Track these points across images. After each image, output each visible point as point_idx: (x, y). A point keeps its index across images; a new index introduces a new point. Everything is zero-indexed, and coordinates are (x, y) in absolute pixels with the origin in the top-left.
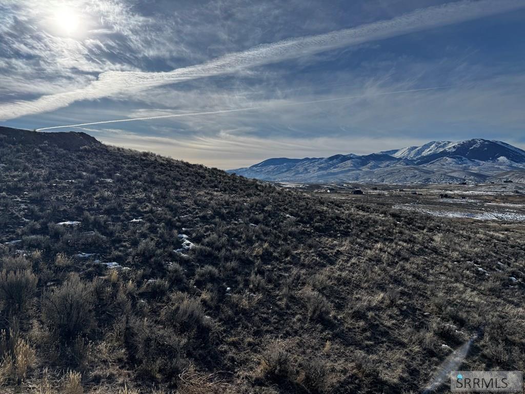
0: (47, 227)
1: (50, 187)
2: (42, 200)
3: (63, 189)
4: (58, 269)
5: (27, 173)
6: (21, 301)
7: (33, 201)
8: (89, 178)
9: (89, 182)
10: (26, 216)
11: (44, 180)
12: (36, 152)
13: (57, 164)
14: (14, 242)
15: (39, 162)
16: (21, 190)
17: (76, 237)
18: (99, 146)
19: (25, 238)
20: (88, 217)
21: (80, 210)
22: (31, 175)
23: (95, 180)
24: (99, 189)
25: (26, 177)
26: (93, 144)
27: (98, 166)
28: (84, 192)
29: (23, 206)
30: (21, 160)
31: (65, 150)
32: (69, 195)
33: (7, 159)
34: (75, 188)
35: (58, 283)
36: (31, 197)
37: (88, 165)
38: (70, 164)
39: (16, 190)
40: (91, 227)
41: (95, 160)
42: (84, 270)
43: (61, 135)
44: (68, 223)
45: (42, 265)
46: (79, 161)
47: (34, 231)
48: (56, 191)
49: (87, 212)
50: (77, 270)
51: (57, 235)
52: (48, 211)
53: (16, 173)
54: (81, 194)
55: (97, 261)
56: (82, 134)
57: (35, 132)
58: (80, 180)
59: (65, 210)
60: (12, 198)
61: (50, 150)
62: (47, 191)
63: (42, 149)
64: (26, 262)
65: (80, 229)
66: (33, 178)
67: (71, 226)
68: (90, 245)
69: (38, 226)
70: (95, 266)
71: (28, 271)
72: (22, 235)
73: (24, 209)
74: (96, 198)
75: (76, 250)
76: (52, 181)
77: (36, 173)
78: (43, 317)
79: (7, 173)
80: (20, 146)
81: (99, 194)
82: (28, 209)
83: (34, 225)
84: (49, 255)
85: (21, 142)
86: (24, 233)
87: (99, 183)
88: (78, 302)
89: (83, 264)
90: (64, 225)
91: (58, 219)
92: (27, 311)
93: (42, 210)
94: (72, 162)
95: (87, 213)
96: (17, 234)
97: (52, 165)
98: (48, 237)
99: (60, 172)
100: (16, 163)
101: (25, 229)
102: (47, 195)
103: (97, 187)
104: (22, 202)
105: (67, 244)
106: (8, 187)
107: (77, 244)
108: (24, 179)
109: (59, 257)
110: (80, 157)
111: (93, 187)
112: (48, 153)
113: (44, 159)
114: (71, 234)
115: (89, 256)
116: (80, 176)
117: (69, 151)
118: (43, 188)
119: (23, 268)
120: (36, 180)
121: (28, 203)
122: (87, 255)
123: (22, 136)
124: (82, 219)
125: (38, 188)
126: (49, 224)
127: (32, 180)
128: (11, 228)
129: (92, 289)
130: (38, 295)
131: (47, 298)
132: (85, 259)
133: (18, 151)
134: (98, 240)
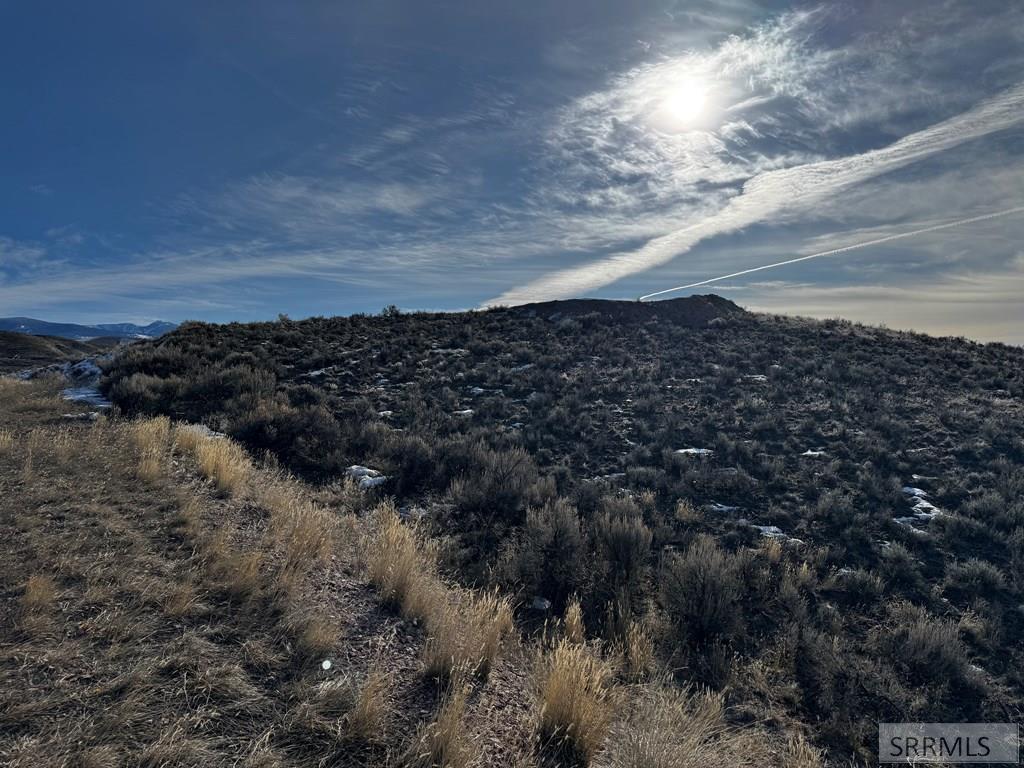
0: (661, 456)
1: (663, 390)
2: (652, 411)
3: (683, 394)
4: (680, 526)
5: (630, 369)
6: (629, 566)
7: (640, 413)
8: (724, 375)
9: (726, 381)
10: (630, 436)
11: (654, 380)
12: (641, 335)
13: (673, 353)
14: (615, 475)
15: (646, 351)
16: (622, 395)
17: (706, 476)
18: (741, 315)
19: (630, 469)
20: (724, 441)
21: (711, 429)
22: (635, 373)
23: (734, 377)
24: (743, 393)
25: (628, 375)
26: (730, 313)
27: (741, 352)
28: (718, 399)
29: (626, 421)
30: (620, 350)
31: (684, 327)
32: (693, 404)
33: (602, 349)
34: (702, 392)
35: (681, 547)
36: (636, 406)
37: (723, 352)
38: (692, 352)
39: (615, 396)
40: (730, 459)
41: (734, 341)
42: (721, 533)
43: (677, 303)
44: (692, 451)
45: (656, 515)
46: (708, 345)
47: (641, 461)
48: (672, 398)
49: (723, 434)
50: (708, 530)
51: (676, 470)
52: (661, 430)
53: (614, 370)
54: (711, 402)
55: (743, 522)
56: (712, 298)
57: (639, 302)
58: (709, 378)
59: (686, 430)
60: (611, 409)
61: (660, 330)
62: (659, 397)
63: (651, 330)
64: (634, 507)
65: (713, 462)
66: (637, 377)
67: (698, 456)
68: (730, 491)
69: (648, 454)
70: (739, 528)
71: (639, 522)
72: (626, 466)
73: (628, 426)
74: (738, 410)
75: (706, 497)
76: (667, 381)
77: (641, 369)
78: (662, 598)
79: (604, 371)
80: (618, 328)
81: (743, 404)
82: (633, 425)
83: (642, 451)
84: (666, 500)
85: (619, 321)
86: (629, 463)
87: (742, 383)
88: (714, 584)
89: (719, 524)
90: (687, 454)
91: (677, 444)
92: (639, 582)
93: (652, 428)
94: (695, 348)
95: (722, 436)
96: (620, 464)
97: (665, 354)
98: (663, 471)
99: (677, 365)
100: (616, 353)
101: (630, 456)
102: (660, 405)
103: (739, 390)
104: (625, 415)
105: (693, 485)
106: (605, 390)
107: (708, 488)
108: (624, 380)
109: (681, 505)
110: (708, 339)
111: (731, 390)
112: (658, 335)
113: (653, 346)
114: (697, 470)
115: (730, 511)
116: (710, 372)
117: (691, 328)
118: (654, 393)
119: (631, 515)
120: (642, 380)
121: (633, 416)
122: (725, 508)
123: (620, 312)
124: (715, 447)
125: (646, 393)
126: (663, 451)
127: (637, 381)
128: (611, 454)
129: (736, 567)
130: (654, 562)
131: (667, 567)
132: (722, 515)
133: (616, 335)
134: (743, 484)
